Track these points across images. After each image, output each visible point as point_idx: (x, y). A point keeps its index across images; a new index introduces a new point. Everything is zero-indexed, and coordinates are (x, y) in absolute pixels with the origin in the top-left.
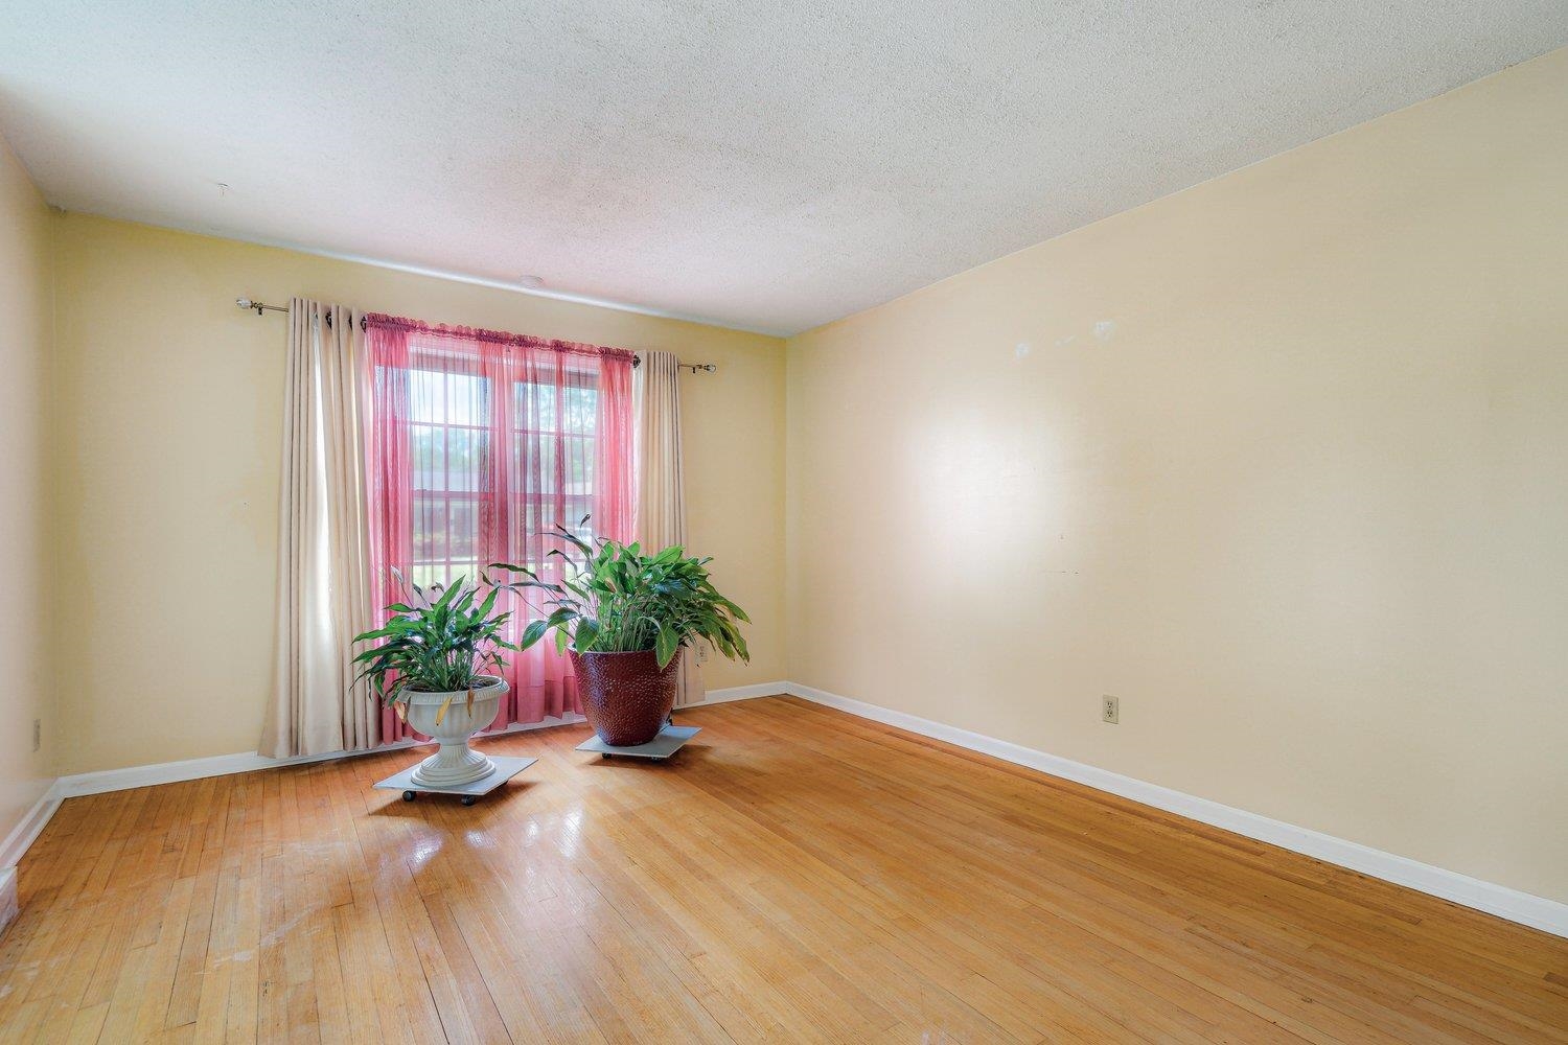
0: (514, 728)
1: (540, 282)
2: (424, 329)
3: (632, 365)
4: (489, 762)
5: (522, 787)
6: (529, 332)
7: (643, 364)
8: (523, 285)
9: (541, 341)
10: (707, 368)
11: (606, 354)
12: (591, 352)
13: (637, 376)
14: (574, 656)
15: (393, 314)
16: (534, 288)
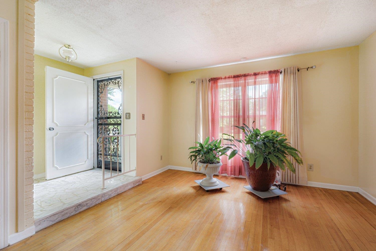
0: (240, 176)
1: (245, 58)
2: (222, 78)
3: (280, 74)
4: (217, 182)
5: (223, 192)
6: (246, 73)
7: (283, 73)
8: (242, 61)
9: (250, 74)
10: (312, 68)
11: (270, 72)
12: (265, 73)
13: (281, 77)
14: (242, 161)
16: (245, 60)
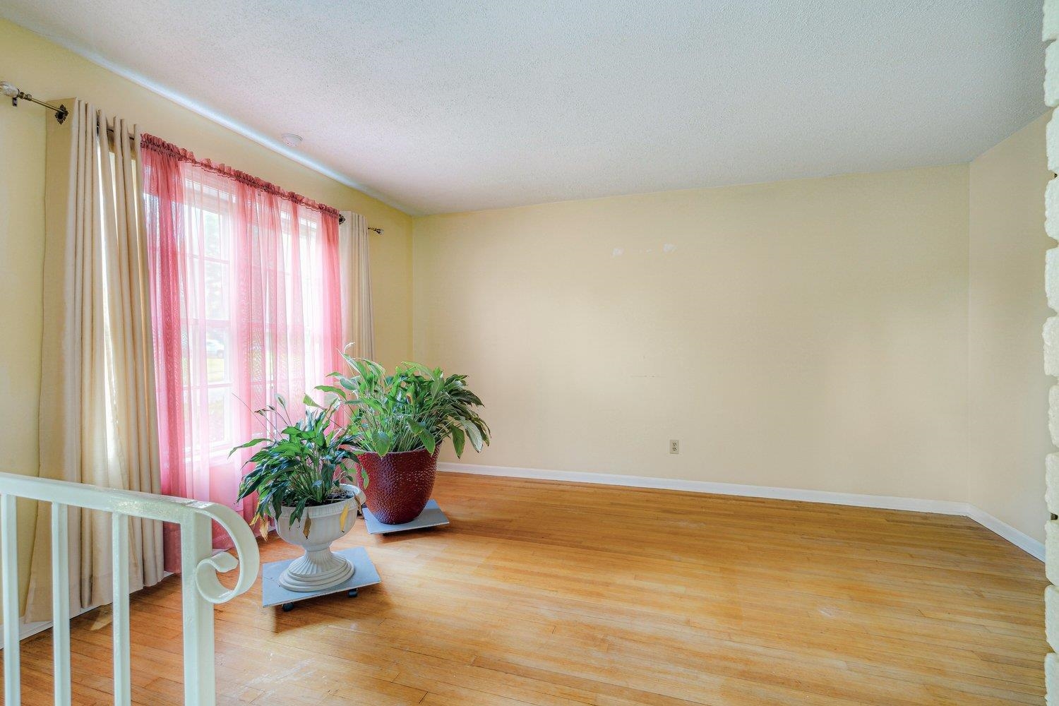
3: (338, 222)
9: (281, 191)
11: (324, 210)
12: (314, 206)
15: (168, 141)
